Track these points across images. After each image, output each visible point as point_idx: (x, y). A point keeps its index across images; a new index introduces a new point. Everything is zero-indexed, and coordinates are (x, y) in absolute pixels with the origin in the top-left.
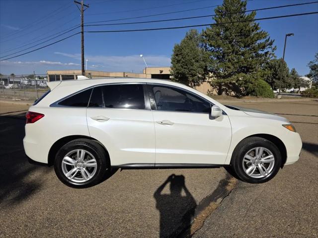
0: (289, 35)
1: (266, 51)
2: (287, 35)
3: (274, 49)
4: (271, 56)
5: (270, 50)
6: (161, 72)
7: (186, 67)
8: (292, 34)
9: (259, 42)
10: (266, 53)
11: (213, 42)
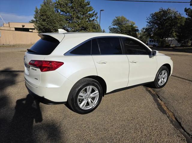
0: (102, 10)
1: (93, 18)
2: (101, 11)
3: (97, 18)
4: (96, 22)
5: (95, 18)
6: (23, 26)
7: (51, 24)
8: (103, 10)
9: (89, 13)
10: (94, 20)
11: (64, 9)
